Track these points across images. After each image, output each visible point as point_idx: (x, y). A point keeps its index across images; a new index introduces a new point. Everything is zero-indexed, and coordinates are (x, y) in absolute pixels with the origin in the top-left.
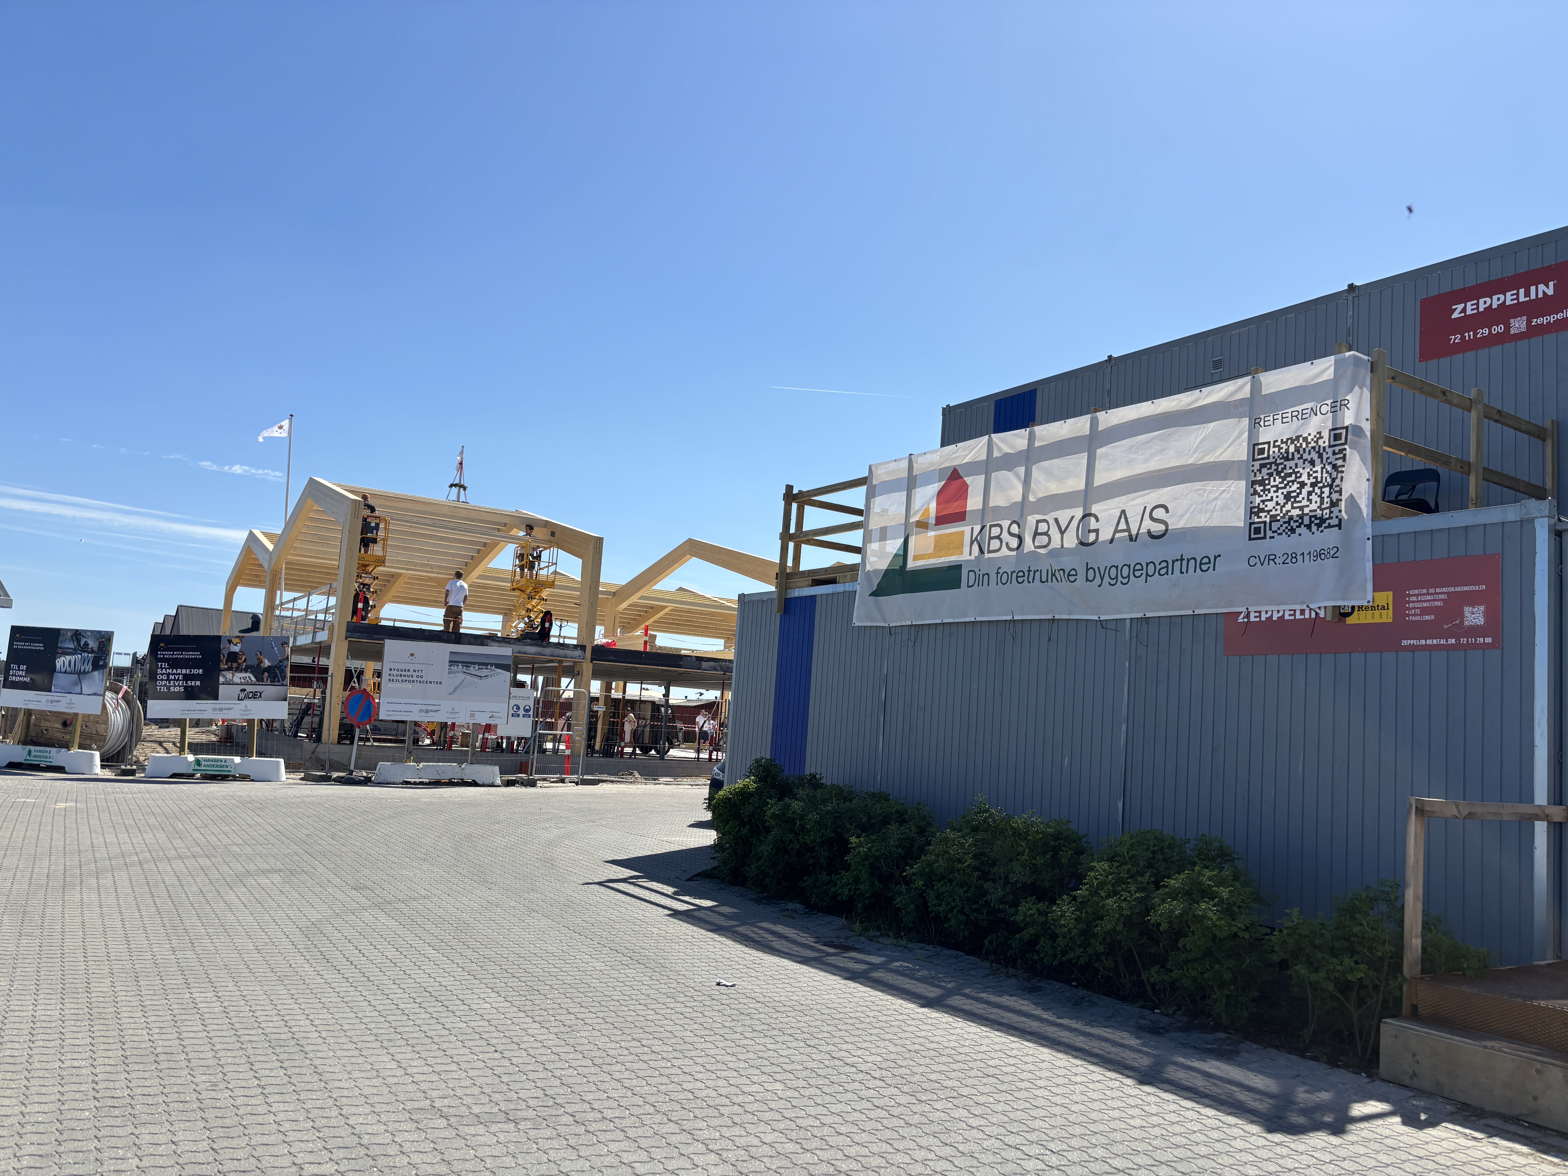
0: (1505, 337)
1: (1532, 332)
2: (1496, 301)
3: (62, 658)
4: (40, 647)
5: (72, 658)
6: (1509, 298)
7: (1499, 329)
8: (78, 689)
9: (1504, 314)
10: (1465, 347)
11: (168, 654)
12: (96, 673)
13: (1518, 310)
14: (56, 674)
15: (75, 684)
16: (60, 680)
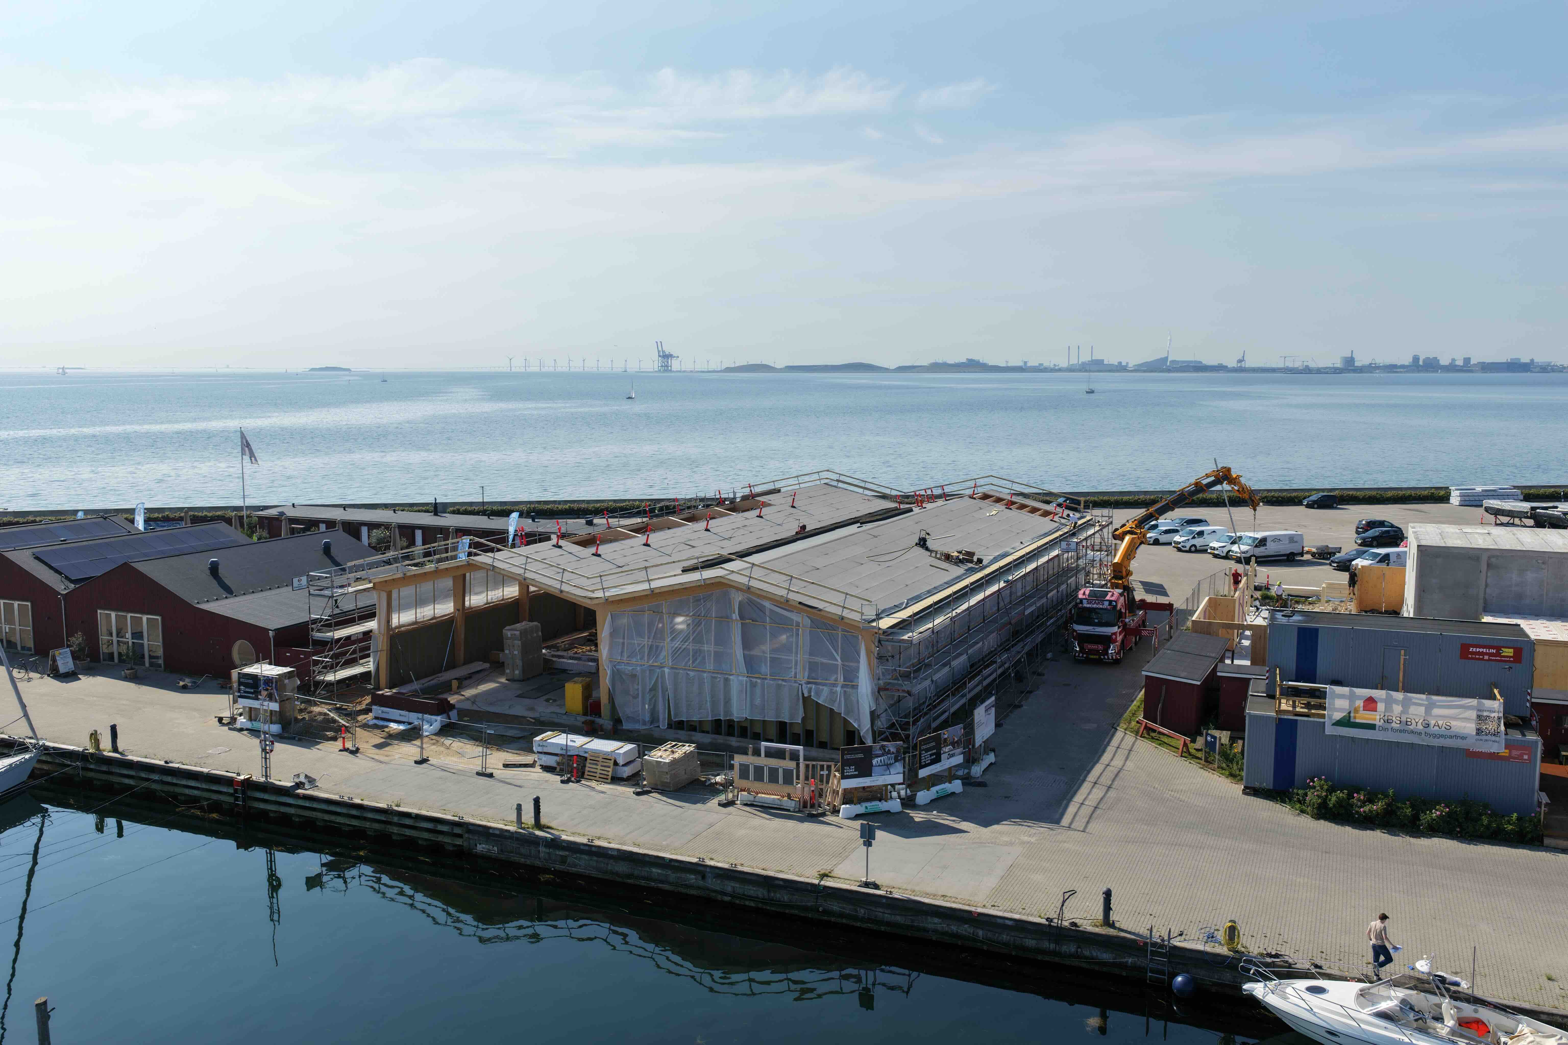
0: (1483, 659)
1: (1489, 660)
2: (1481, 650)
3: (876, 759)
4: (861, 756)
5: (882, 758)
6: (1484, 650)
7: (1481, 657)
8: (888, 772)
9: (1483, 654)
10: (1472, 659)
11: (924, 747)
12: (897, 764)
13: (1486, 654)
14: (873, 768)
15: (885, 770)
16: (875, 769)
